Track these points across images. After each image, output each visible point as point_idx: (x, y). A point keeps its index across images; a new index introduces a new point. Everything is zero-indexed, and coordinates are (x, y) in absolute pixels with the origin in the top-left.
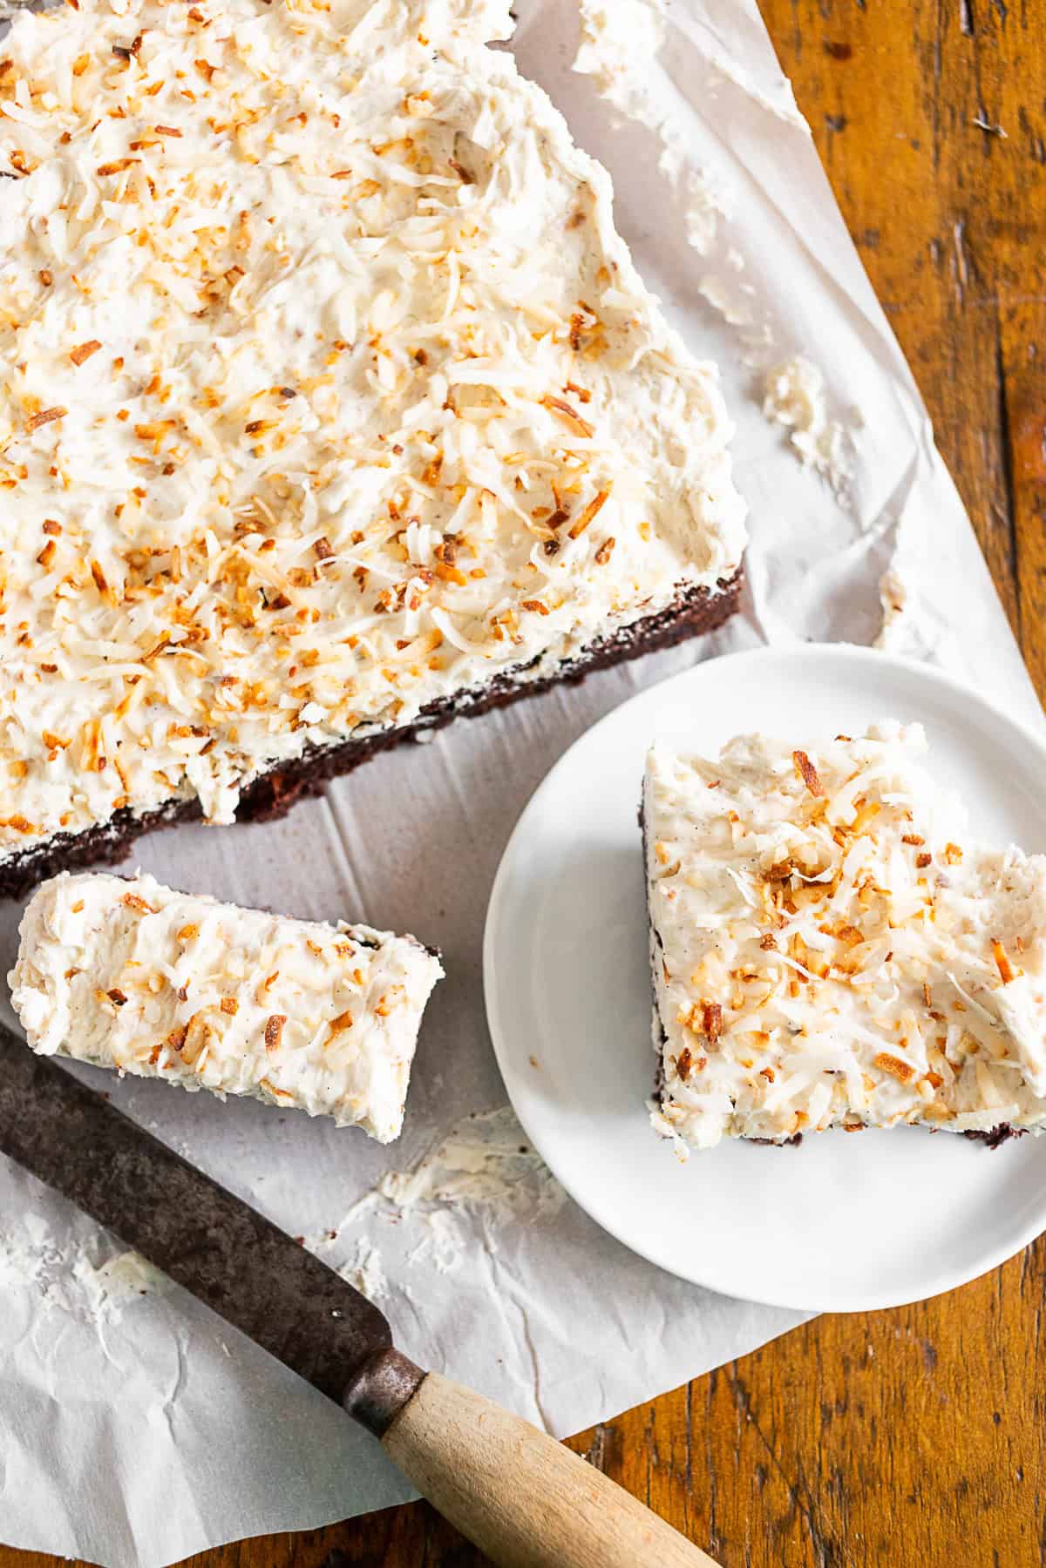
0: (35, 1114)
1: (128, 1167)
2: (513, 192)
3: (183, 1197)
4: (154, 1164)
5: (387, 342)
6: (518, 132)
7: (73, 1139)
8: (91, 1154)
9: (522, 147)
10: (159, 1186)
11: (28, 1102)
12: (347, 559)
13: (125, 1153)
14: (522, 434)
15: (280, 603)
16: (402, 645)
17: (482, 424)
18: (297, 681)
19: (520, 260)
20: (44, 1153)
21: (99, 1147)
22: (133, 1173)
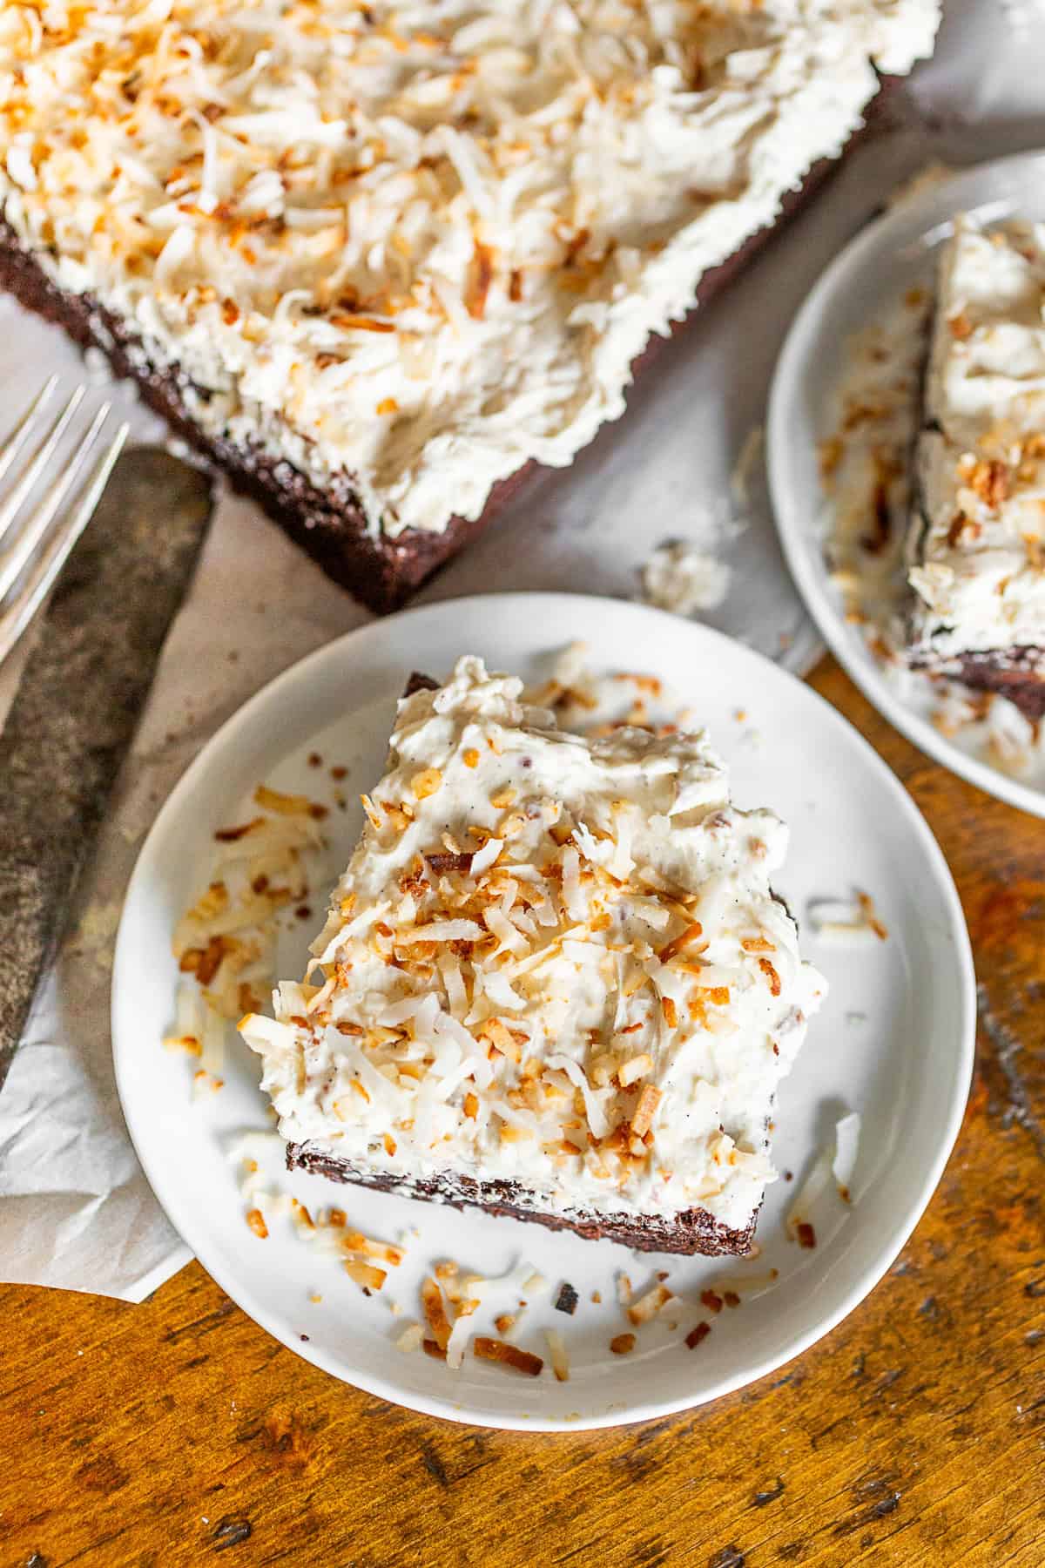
0: (55, 763)
1: (24, 887)
2: (697, 119)
3: (7, 962)
4: (37, 917)
5: (469, 83)
6: (762, 94)
7: (39, 813)
8: (26, 841)
9: (748, 104)
10: (12, 930)
11: (66, 748)
12: (210, 138)
13: (41, 878)
14: (430, 240)
15: (131, 97)
16: (139, 220)
17: (421, 195)
18: (51, 141)
19: (632, 165)
20: (11, 786)
21: (38, 846)
22: (18, 894)
